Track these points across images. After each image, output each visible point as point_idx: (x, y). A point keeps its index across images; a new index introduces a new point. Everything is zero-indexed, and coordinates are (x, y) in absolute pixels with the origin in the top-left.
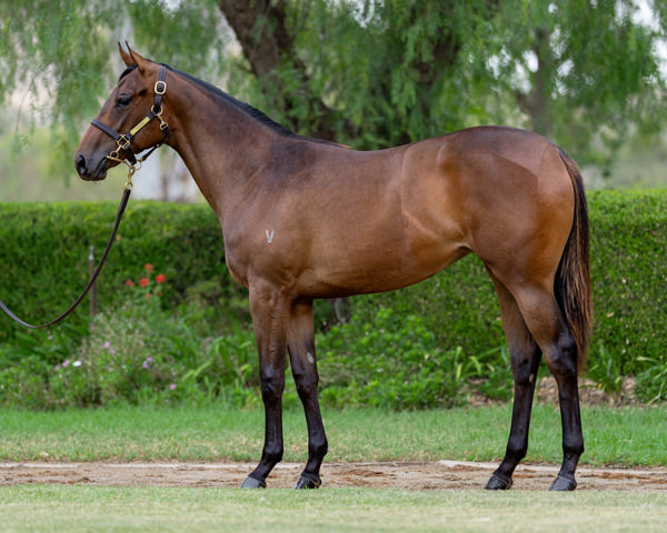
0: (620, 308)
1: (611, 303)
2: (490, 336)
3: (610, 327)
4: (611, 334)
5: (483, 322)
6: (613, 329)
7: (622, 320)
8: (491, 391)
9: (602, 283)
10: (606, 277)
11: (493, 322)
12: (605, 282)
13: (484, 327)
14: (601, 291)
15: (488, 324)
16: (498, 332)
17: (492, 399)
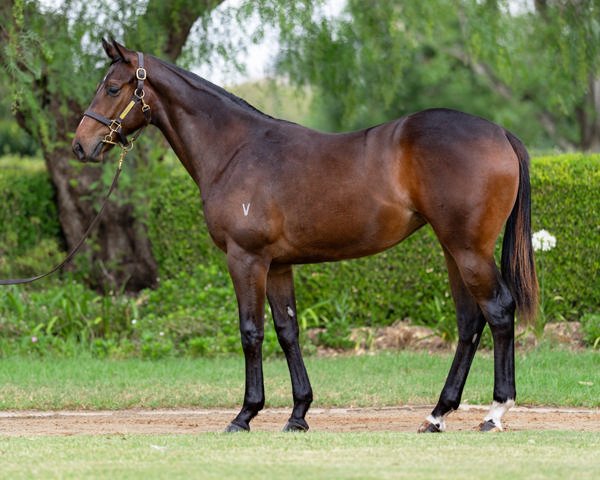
0: (439, 264)
1: (430, 261)
2: (304, 290)
3: (429, 281)
4: (430, 288)
5: (298, 278)
6: (433, 283)
7: (440, 275)
8: (330, 340)
9: (421, 242)
10: (424, 237)
11: (309, 278)
12: (424, 242)
13: (300, 283)
14: (420, 250)
15: (304, 280)
16: (315, 286)
17: (332, 347)
